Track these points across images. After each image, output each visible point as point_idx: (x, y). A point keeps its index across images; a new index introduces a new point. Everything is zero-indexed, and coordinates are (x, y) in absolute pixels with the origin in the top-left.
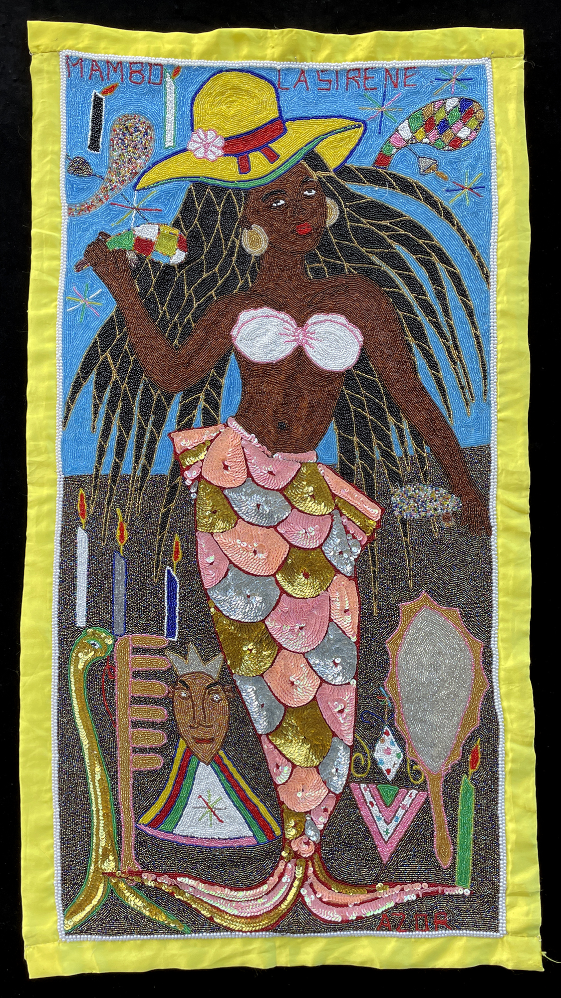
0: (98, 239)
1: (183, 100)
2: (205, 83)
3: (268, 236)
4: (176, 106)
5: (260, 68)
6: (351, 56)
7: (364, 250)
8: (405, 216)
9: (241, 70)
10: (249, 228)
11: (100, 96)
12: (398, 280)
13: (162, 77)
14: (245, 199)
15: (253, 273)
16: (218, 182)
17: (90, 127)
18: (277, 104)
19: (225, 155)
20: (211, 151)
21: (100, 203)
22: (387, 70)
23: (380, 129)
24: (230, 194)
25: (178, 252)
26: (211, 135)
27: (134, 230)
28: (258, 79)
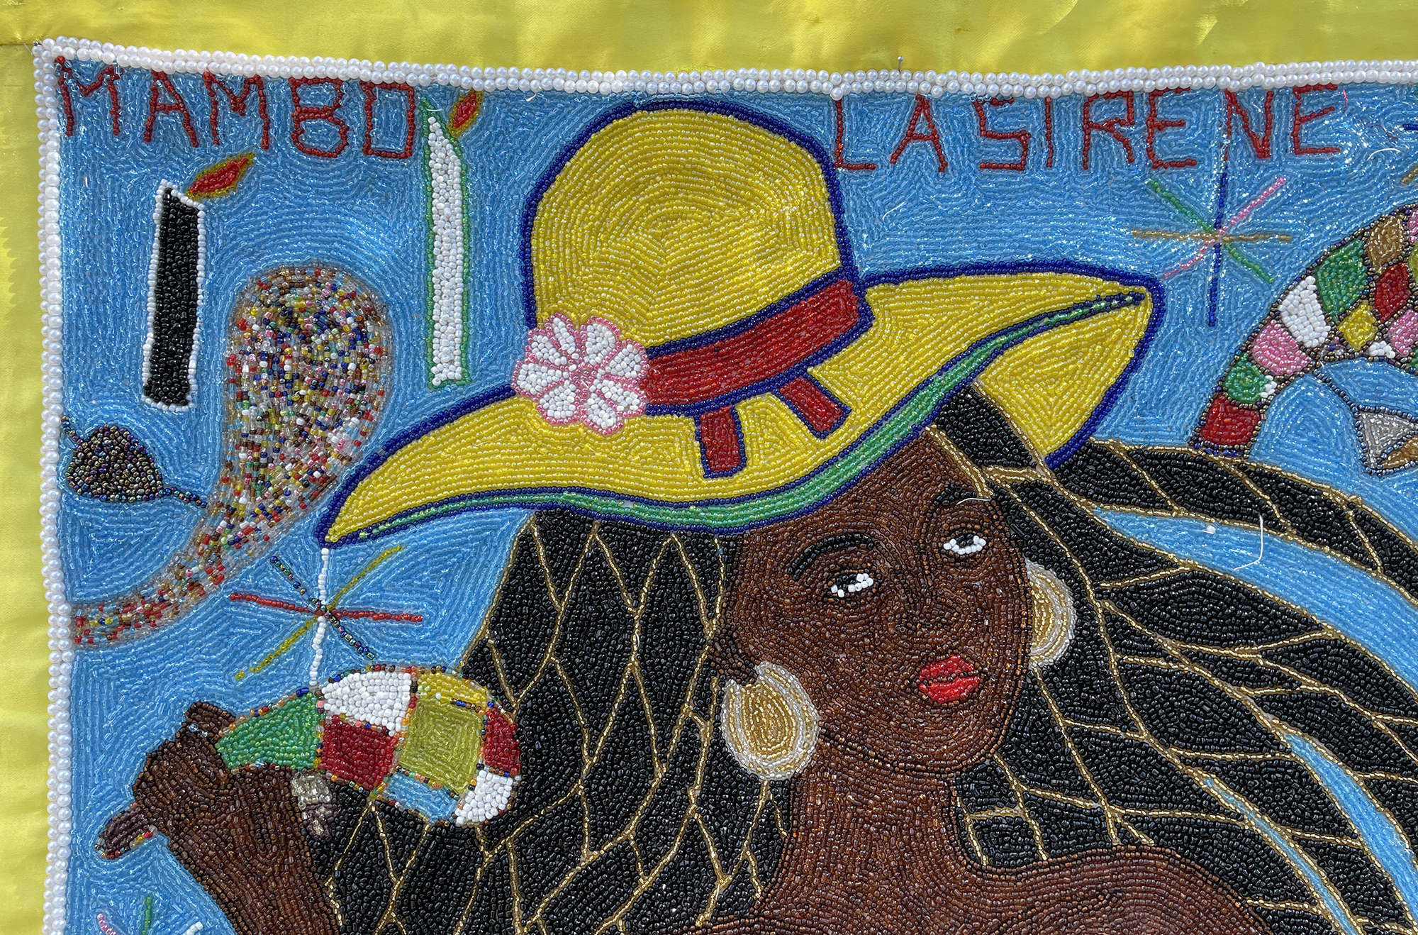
0: (184, 736)
1: (492, 214)
2: (569, 151)
3: (819, 706)
4: (467, 234)
5: (769, 95)
6: (1096, 49)
7: (1171, 754)
8: (1320, 628)
9: (702, 104)
10: (747, 676)
11: (186, 200)
12: (1305, 867)
13: (415, 131)
14: (730, 571)
15: (768, 847)
16: (628, 507)
17: (151, 318)
18: (832, 221)
19: (652, 410)
20: (600, 394)
21: (190, 598)
22: (1232, 98)
23: (1213, 309)
24: (672, 556)
25: (486, 779)
26: (599, 339)
27: (320, 696)
28: (762, 135)
